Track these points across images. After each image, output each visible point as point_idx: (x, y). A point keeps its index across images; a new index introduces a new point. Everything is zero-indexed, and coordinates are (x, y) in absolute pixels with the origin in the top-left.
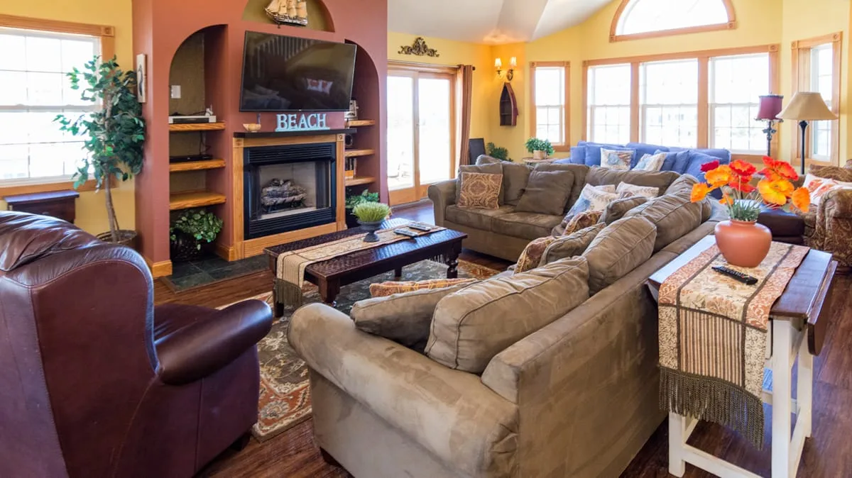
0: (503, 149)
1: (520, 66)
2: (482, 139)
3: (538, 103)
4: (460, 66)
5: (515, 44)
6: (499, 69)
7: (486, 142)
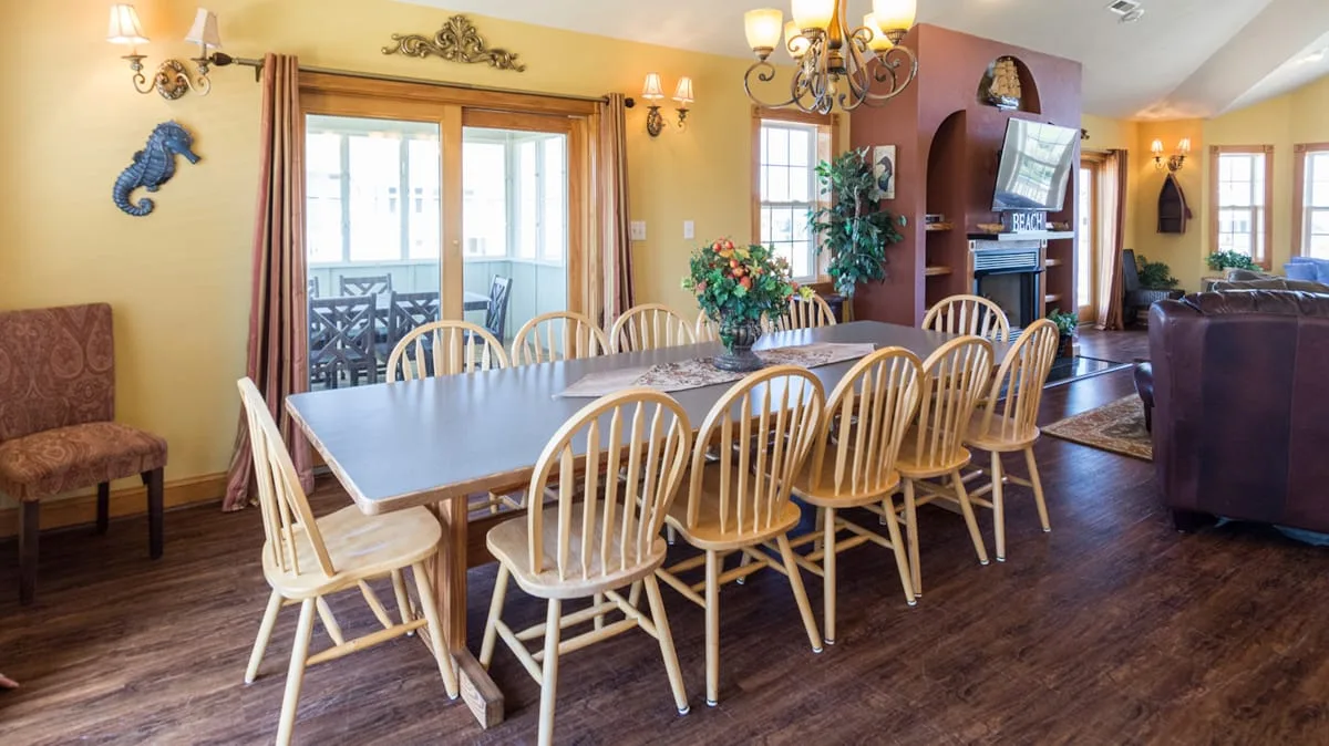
0: (1161, 265)
1: (1195, 153)
2: (1132, 251)
3: (1223, 201)
4: (1113, 152)
5: (1188, 122)
6: (1158, 155)
7: (1136, 254)
